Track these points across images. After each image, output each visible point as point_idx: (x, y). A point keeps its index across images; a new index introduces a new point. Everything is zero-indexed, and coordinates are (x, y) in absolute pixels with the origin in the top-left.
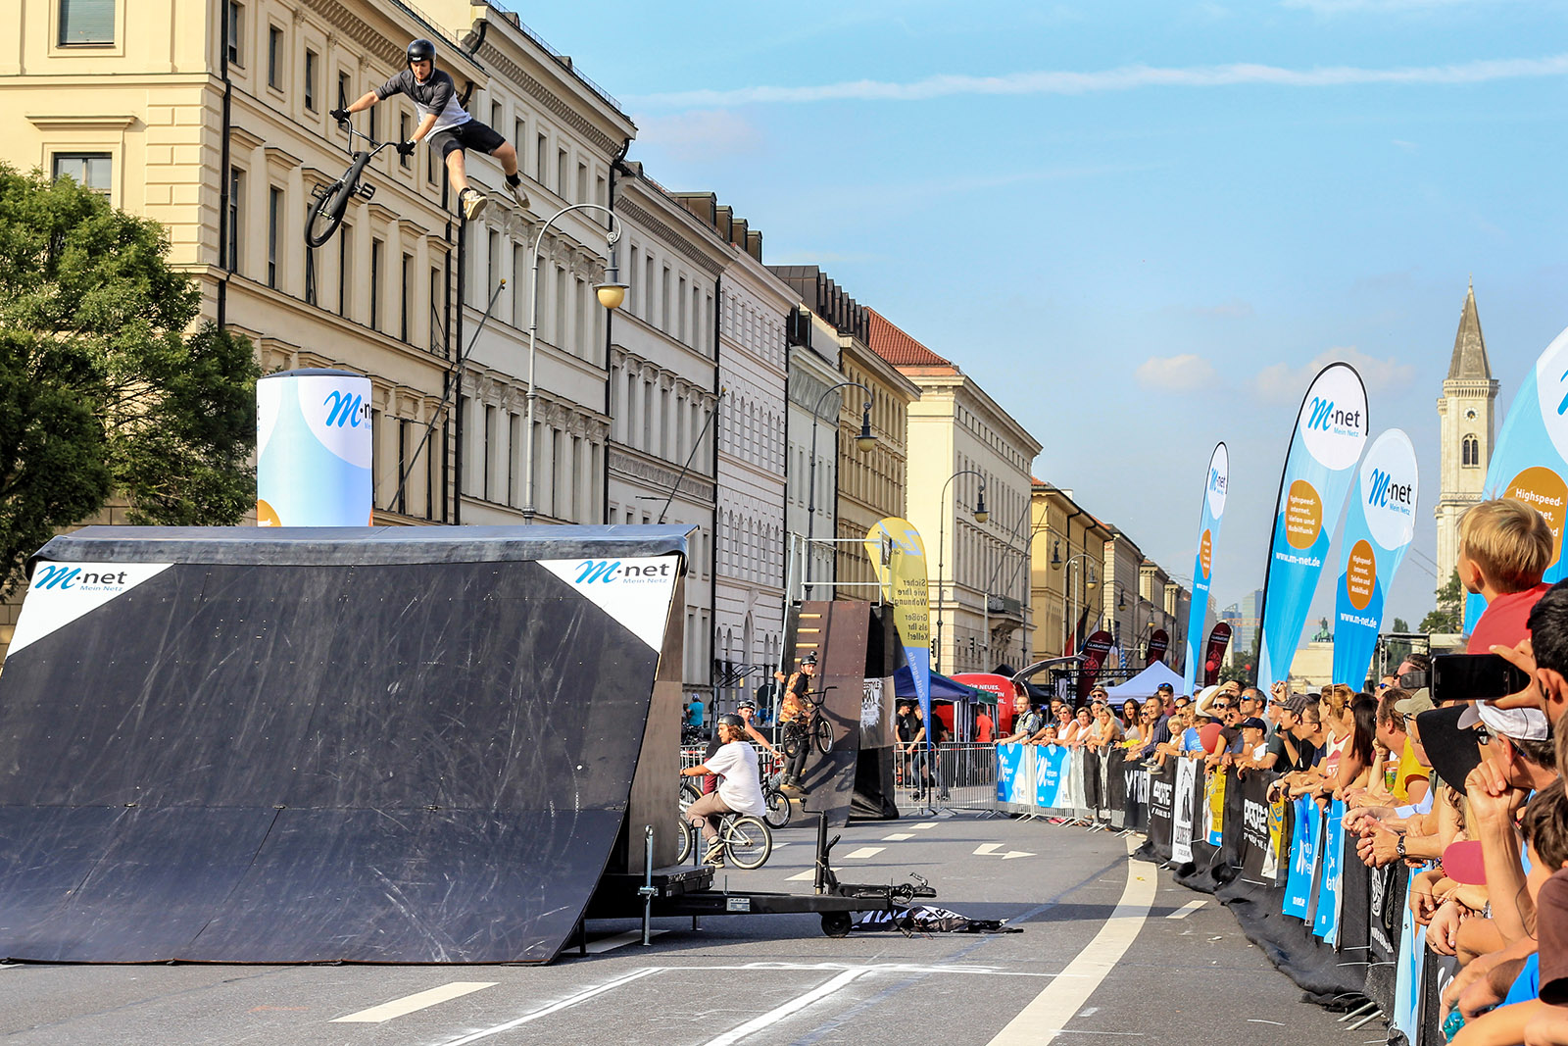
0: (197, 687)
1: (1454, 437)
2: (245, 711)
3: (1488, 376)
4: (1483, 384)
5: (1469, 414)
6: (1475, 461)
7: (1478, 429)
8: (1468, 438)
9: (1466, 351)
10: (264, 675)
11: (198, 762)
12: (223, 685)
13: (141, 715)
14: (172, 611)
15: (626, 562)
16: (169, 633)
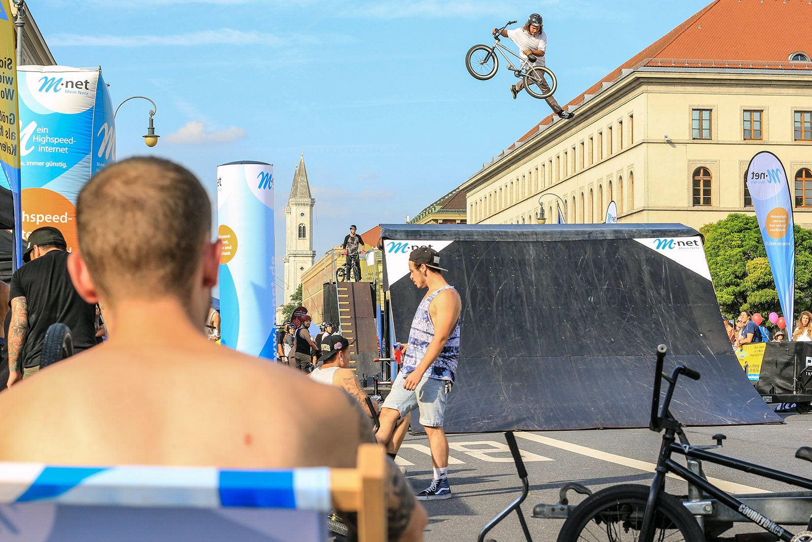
0: (493, 299)
1: (294, 225)
2: (523, 311)
3: (310, 197)
4: (308, 200)
5: (301, 214)
6: (304, 236)
7: (305, 220)
8: (301, 225)
9: (300, 186)
10: (524, 294)
11: (513, 336)
12: (506, 299)
13: (471, 313)
14: (464, 264)
15: (676, 240)
16: (467, 275)
